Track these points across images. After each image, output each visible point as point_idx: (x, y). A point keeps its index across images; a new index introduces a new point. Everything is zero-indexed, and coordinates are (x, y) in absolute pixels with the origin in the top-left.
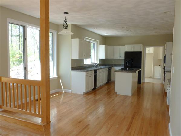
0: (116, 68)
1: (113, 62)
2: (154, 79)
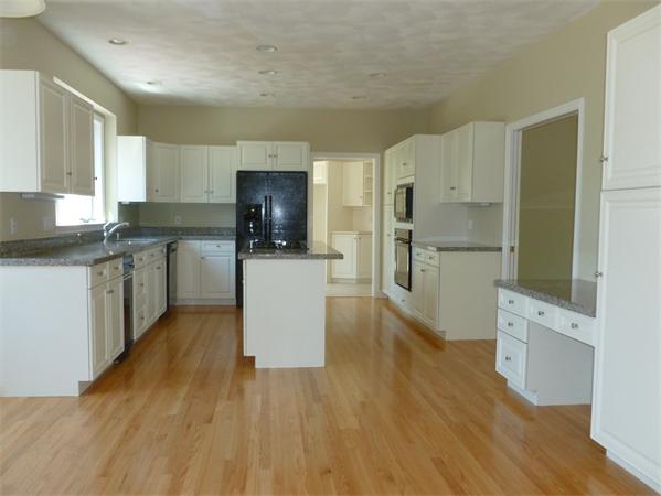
0: (198, 242)
1: (177, 217)
2: (332, 283)
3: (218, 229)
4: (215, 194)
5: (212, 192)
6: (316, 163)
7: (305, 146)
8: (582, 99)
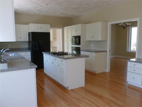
3: (22, 48)
4: (22, 38)
5: (21, 38)
6: (50, 30)
7: (49, 26)
8: (139, 18)
